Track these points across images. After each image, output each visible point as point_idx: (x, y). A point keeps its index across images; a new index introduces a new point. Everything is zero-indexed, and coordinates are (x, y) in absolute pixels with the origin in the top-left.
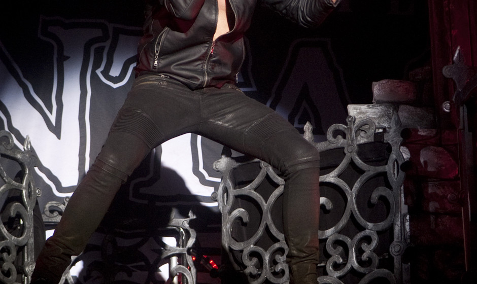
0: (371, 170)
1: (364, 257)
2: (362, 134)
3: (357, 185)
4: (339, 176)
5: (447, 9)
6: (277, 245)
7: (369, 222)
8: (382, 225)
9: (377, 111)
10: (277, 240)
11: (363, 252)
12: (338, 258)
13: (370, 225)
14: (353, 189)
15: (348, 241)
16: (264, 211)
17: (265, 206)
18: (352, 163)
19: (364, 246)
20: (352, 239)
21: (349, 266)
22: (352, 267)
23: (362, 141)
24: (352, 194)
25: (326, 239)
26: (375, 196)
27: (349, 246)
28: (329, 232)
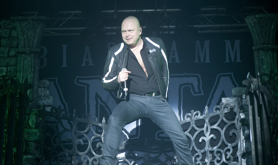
0: (229, 123)
1: (228, 157)
2: (226, 109)
3: (224, 129)
4: (218, 126)
5: (261, 58)
6: (197, 154)
7: (229, 143)
8: (234, 144)
9: (233, 100)
10: (197, 152)
11: (227, 155)
12: (218, 158)
13: (229, 144)
14: (223, 131)
15: (222, 151)
16: (192, 141)
17: (193, 139)
18: (222, 121)
19: (228, 153)
20: (223, 150)
21: (222, 161)
22: (223, 161)
23: (226, 112)
24: (223, 132)
25: (214, 151)
26: (231, 133)
27: (222, 153)
28: (215, 148)
